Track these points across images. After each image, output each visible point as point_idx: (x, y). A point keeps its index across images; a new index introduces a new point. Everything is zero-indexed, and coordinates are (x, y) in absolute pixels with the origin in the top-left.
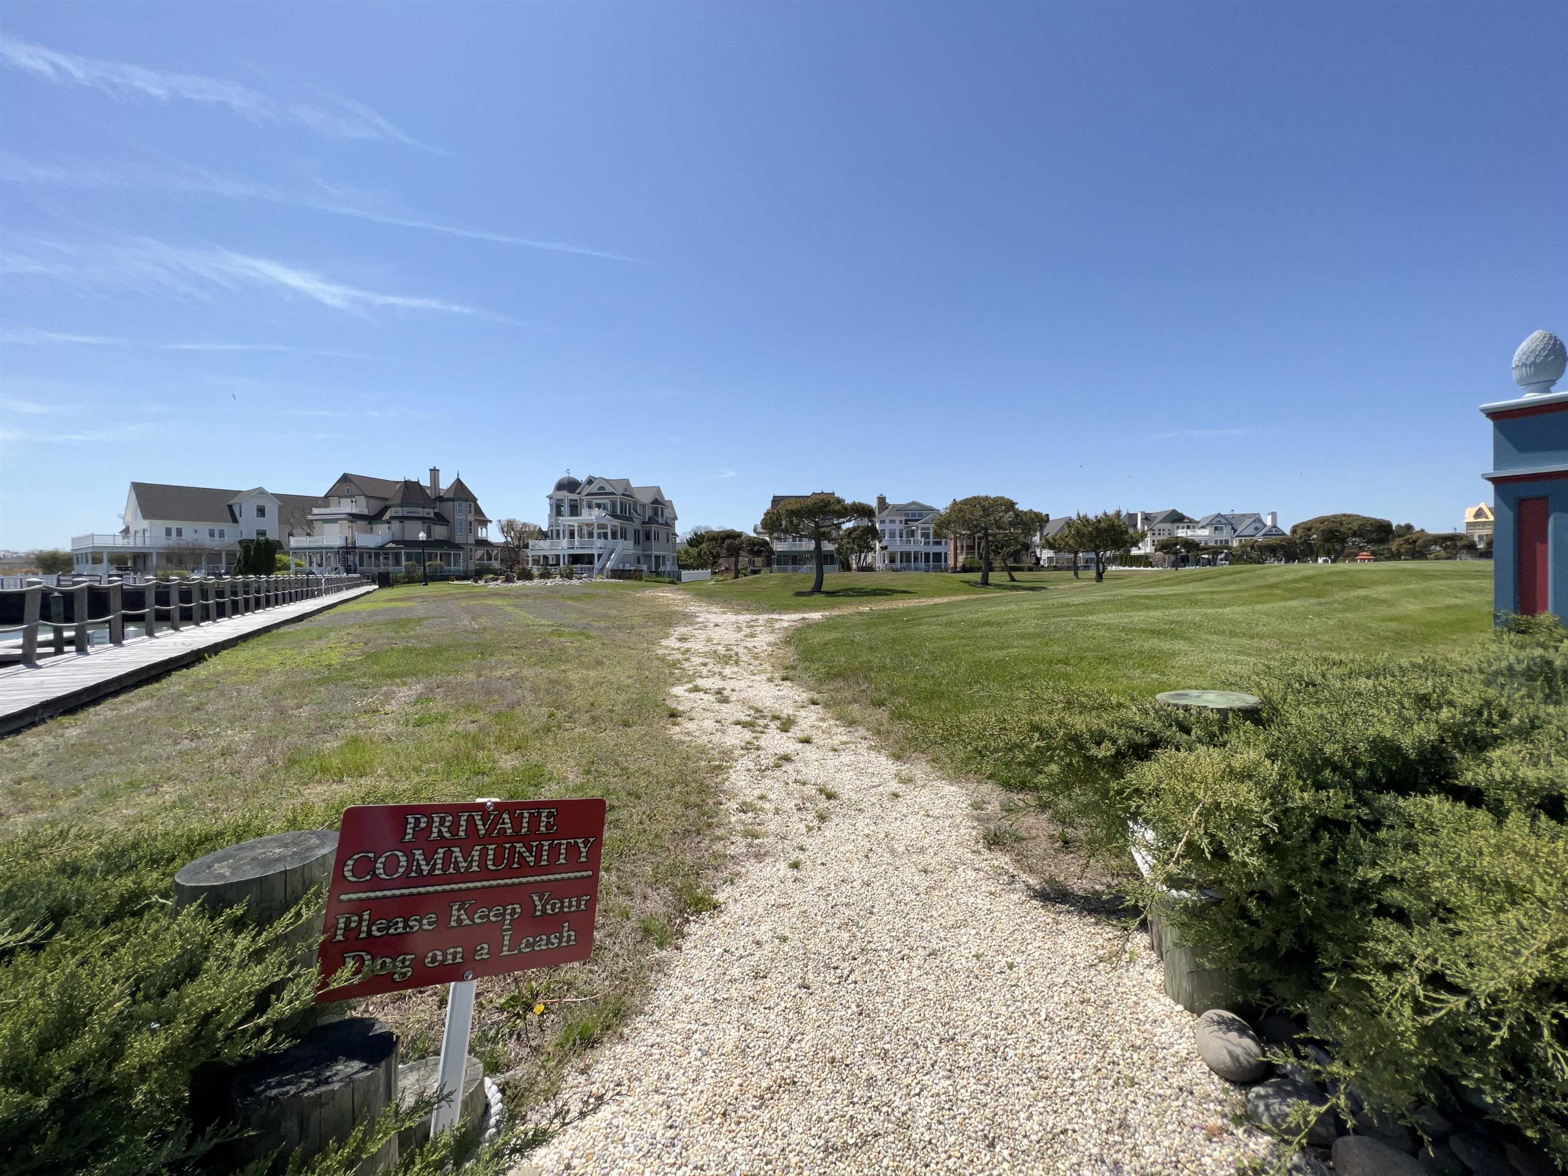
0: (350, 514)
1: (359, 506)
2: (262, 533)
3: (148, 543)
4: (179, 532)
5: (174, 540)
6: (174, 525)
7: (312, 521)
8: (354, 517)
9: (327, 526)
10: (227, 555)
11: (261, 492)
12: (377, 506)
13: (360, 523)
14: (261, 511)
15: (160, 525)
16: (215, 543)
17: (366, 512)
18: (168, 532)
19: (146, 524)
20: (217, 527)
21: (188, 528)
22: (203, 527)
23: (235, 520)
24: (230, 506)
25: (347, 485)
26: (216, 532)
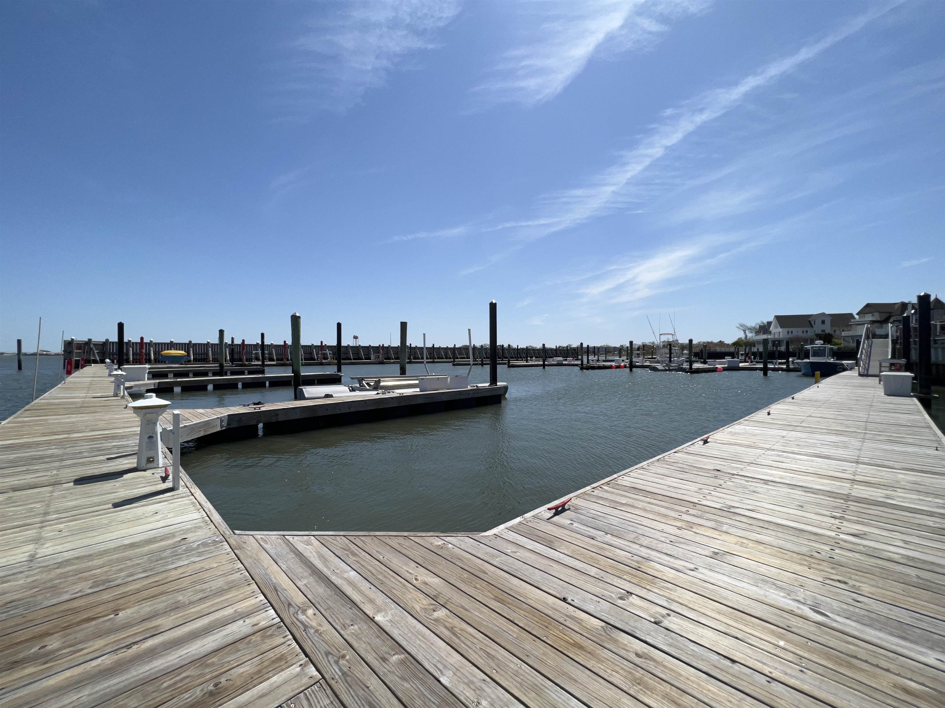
0: (871, 321)
1: (877, 317)
2: (823, 331)
3: (781, 336)
4: (792, 332)
5: (790, 335)
6: (790, 330)
7: (851, 325)
8: (873, 322)
9: (858, 327)
10: (810, 340)
11: (823, 314)
12: (885, 316)
13: (876, 325)
14: (823, 322)
15: (786, 330)
16: (804, 335)
17: (879, 319)
18: (788, 333)
19: (780, 330)
20: (805, 329)
21: (795, 330)
22: (800, 330)
23: (812, 327)
24: (809, 321)
25: (869, 308)
26: (805, 332)
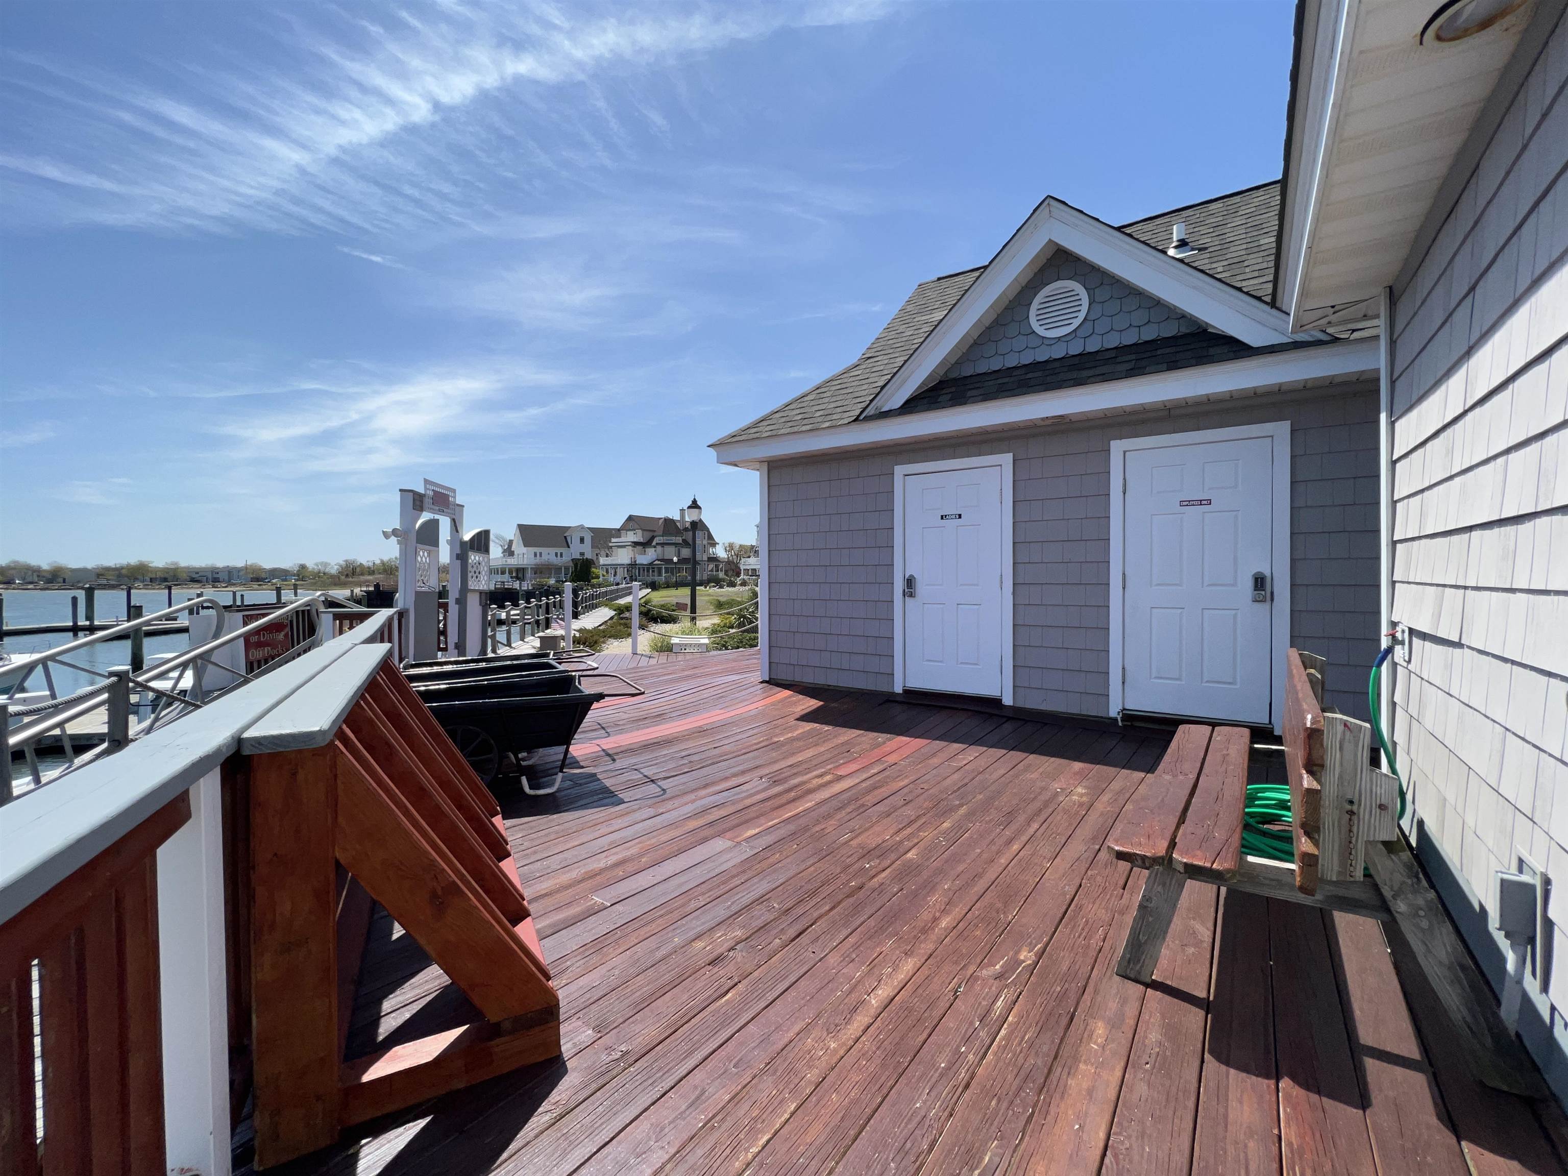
0: (633, 542)
1: (638, 536)
2: (582, 554)
3: (526, 562)
4: (541, 555)
5: (538, 560)
6: (538, 550)
7: (611, 547)
8: (635, 544)
9: (620, 550)
10: (565, 568)
11: (582, 527)
12: (648, 536)
13: (639, 548)
14: (582, 540)
15: (532, 550)
16: (559, 561)
17: (642, 540)
18: (535, 555)
19: (524, 549)
20: (559, 550)
21: (545, 551)
22: (553, 551)
23: (569, 547)
24: (565, 537)
25: (632, 521)
26: (559, 554)
